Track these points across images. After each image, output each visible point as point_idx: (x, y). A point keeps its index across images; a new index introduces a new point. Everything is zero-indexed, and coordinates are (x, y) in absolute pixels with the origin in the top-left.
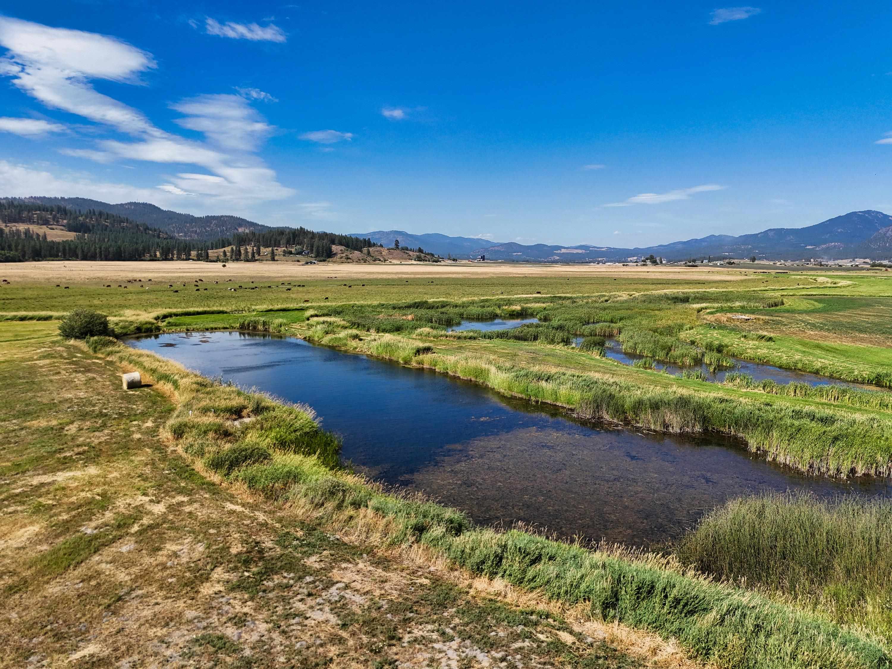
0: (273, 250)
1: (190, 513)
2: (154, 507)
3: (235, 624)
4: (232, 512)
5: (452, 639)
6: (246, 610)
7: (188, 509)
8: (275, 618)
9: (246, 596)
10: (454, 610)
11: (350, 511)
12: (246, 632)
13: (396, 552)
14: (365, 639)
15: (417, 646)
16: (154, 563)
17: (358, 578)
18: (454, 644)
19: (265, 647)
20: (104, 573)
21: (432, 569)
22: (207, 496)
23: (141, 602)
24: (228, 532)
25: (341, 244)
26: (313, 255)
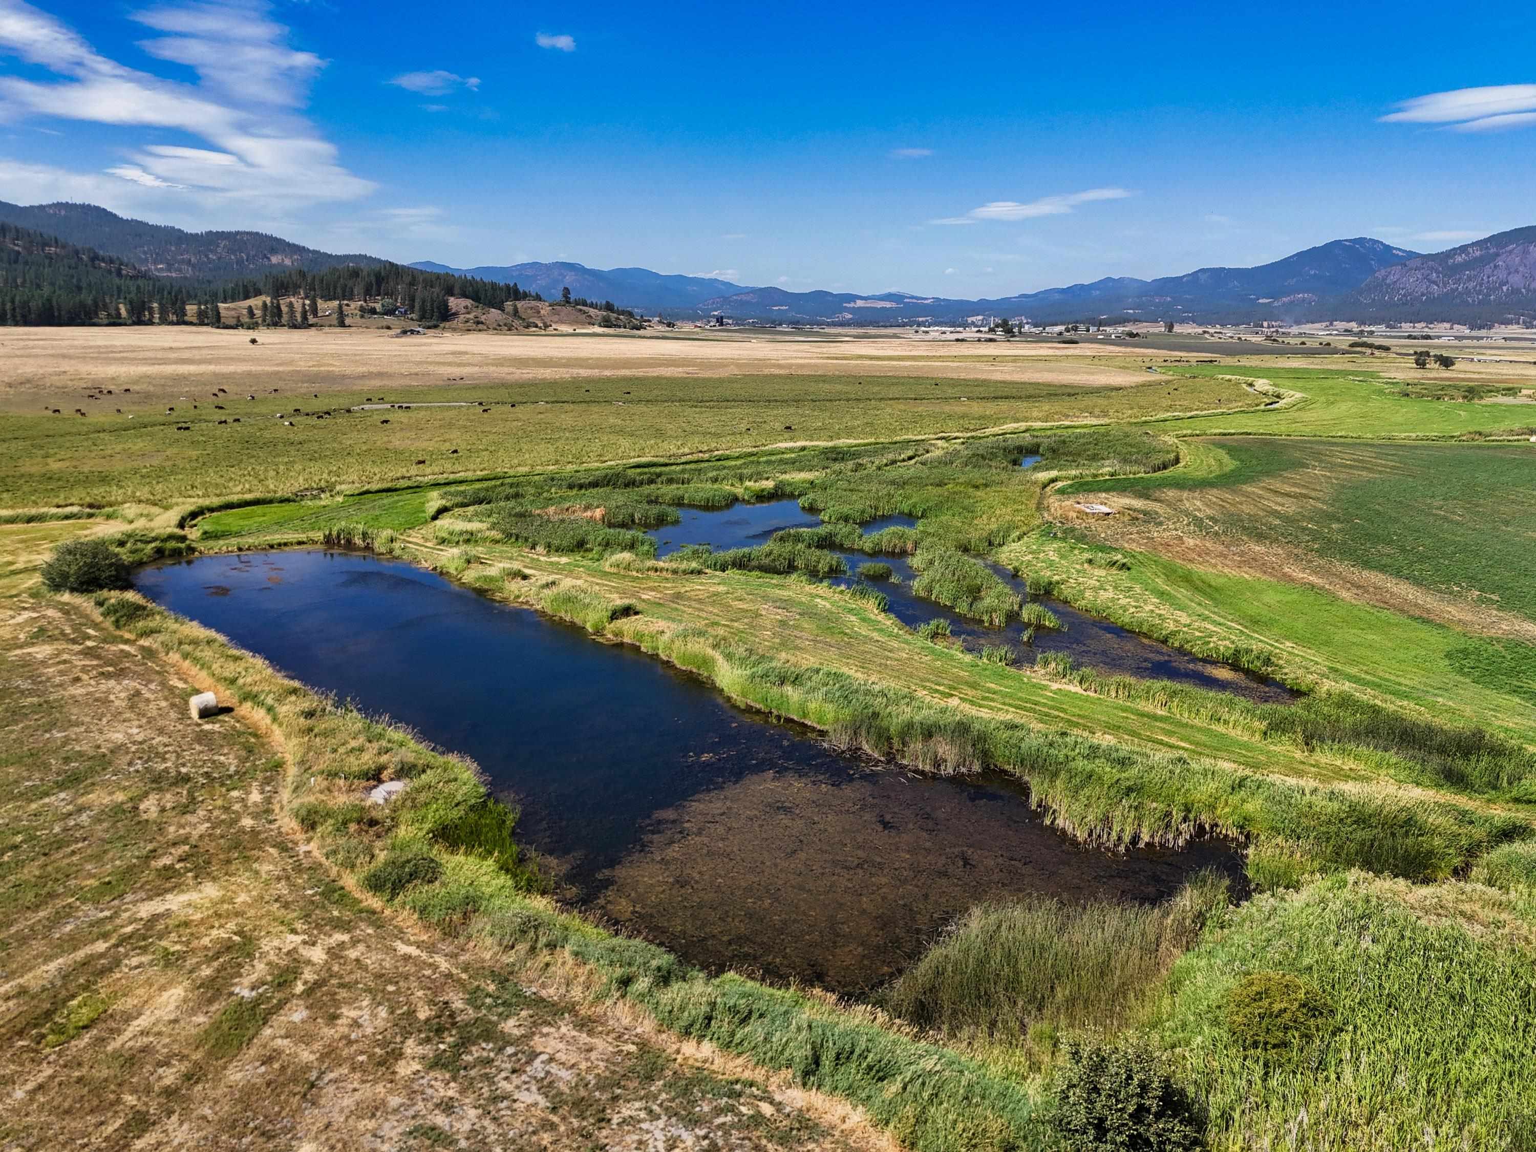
0: (340, 306)
1: (357, 960)
2: (312, 953)
3: (444, 1111)
4: (407, 958)
5: (658, 1117)
6: (451, 1093)
7: (353, 954)
8: (482, 1102)
9: (447, 1076)
10: (661, 1082)
11: (544, 957)
12: (457, 1120)
13: (600, 1010)
14: (575, 1123)
15: (626, 1128)
16: (336, 1036)
17: (561, 1046)
18: (661, 1123)
19: (480, 1137)
20: (283, 1051)
21: (639, 1030)
22: (370, 931)
23: (337, 1088)
24: (409, 989)
25: (464, 295)
26: (413, 316)
